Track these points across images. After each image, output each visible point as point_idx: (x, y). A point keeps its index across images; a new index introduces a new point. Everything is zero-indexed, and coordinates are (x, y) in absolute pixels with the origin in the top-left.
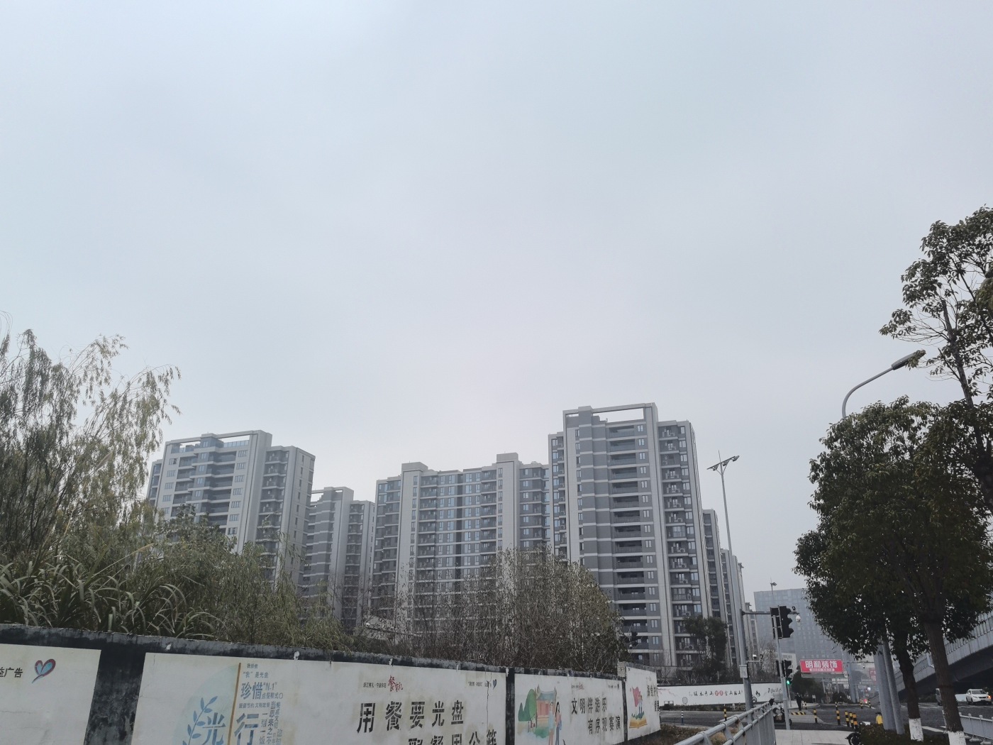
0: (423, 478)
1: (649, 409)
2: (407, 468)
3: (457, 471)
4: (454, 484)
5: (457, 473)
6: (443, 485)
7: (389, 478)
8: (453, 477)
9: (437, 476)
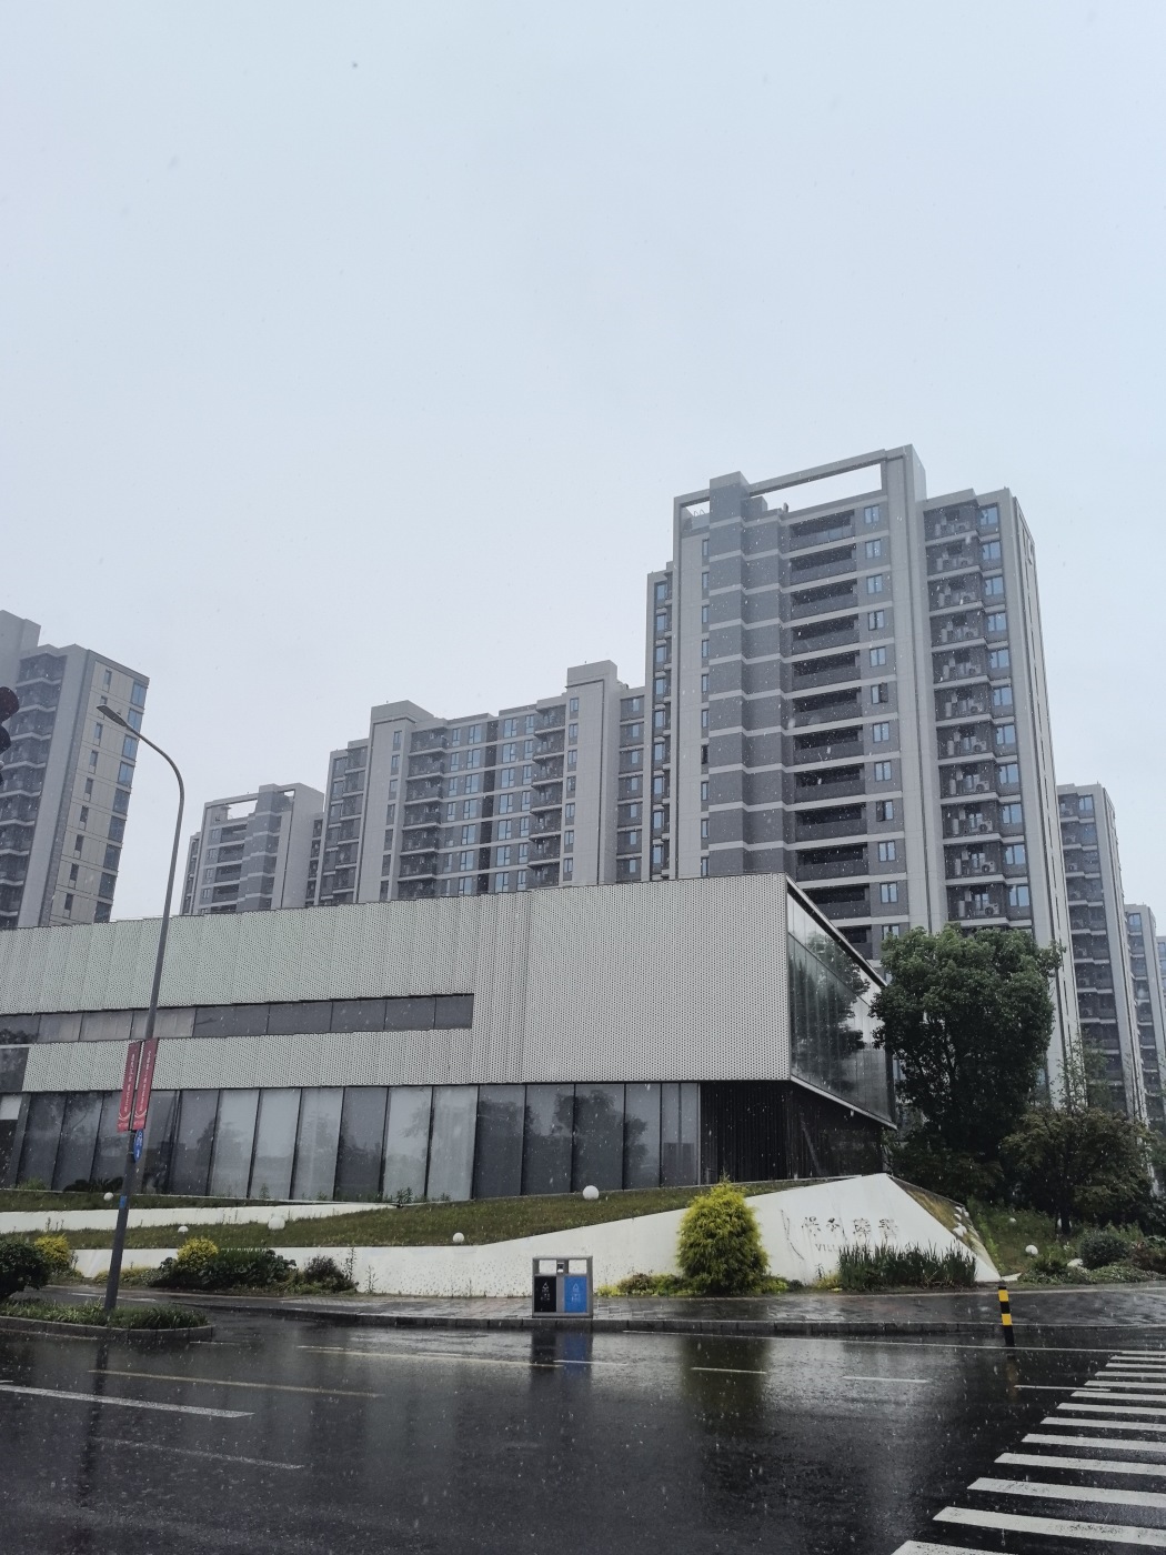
0: (416, 736)
1: (896, 463)
2: (383, 717)
3: (486, 715)
4: (479, 743)
5: (486, 720)
6: (456, 747)
7: (350, 743)
8: (478, 729)
9: (443, 731)
